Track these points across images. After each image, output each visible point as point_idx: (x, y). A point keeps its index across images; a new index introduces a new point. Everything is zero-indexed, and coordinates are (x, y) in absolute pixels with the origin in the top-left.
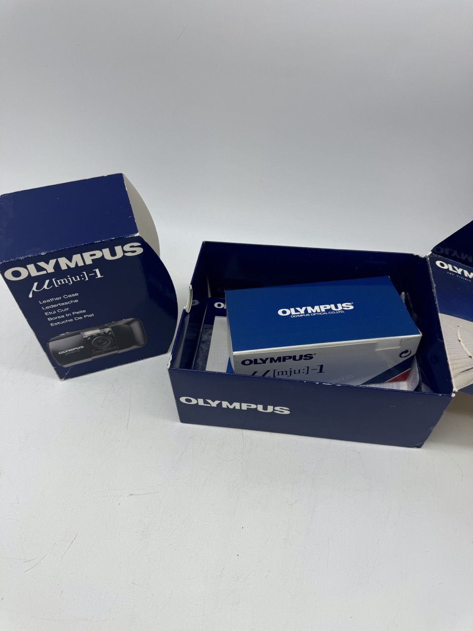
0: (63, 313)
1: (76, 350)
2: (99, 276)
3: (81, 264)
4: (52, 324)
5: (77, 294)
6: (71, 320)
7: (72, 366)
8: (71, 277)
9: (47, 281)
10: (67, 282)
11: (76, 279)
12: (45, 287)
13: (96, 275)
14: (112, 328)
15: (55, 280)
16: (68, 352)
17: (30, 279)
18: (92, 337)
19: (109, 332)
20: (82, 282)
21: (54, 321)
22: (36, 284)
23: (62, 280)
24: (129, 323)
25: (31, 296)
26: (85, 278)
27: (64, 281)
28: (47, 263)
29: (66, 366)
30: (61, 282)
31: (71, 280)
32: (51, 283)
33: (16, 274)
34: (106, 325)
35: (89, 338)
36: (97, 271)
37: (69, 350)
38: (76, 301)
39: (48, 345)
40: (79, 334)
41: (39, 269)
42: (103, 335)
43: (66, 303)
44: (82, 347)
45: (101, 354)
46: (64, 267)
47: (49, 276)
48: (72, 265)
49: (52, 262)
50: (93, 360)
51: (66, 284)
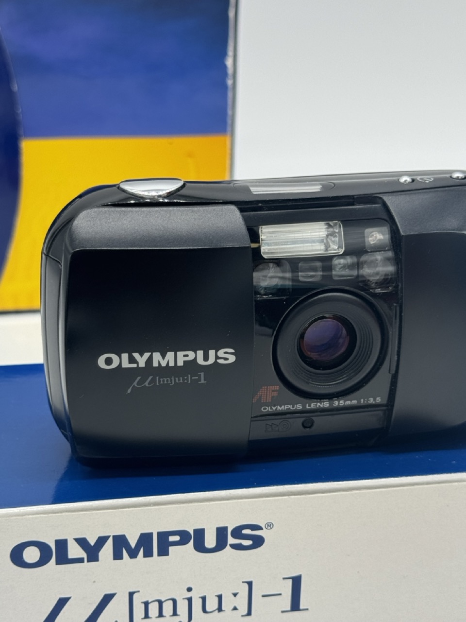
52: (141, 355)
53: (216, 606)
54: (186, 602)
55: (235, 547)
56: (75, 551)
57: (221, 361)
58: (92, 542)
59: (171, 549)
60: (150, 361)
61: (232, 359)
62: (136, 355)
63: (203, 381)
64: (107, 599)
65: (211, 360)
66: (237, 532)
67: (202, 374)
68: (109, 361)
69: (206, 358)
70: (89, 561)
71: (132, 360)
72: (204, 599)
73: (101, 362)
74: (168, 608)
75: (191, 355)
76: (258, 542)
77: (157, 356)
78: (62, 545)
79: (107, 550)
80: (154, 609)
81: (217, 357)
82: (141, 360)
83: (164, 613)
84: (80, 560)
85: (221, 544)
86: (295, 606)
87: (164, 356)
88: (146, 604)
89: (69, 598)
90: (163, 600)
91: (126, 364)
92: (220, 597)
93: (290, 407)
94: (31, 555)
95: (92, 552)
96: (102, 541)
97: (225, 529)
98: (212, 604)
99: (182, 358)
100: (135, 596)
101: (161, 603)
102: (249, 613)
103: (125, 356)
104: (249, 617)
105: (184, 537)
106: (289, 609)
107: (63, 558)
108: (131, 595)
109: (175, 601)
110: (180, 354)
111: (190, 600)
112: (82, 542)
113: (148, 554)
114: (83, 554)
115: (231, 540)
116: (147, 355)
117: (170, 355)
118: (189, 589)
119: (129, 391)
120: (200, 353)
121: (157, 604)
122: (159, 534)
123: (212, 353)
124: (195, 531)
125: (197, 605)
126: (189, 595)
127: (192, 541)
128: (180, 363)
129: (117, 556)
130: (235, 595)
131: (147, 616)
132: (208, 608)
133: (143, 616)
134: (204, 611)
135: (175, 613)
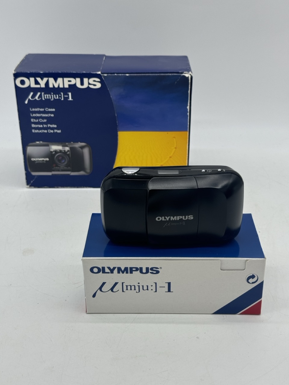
0: (42, 123)
1: (43, 160)
2: (70, 99)
3: (61, 86)
4: (33, 131)
5: (54, 110)
6: (46, 131)
7: (37, 176)
8: (53, 94)
9: (39, 94)
10: (50, 98)
11: (56, 97)
12: (37, 98)
13: (68, 98)
14: (71, 148)
15: (44, 94)
16: (38, 160)
17: (29, 89)
18: (56, 152)
19: (68, 151)
20: (59, 100)
21: (35, 128)
22: (32, 94)
23: (48, 95)
24: (82, 147)
25: (26, 102)
26: (61, 98)
27: (49, 96)
28: (42, 79)
29: (34, 174)
30: (47, 96)
31: (53, 97)
32: (40, 96)
33: (23, 82)
34: (67, 144)
35: (54, 153)
36: (70, 94)
37: (39, 159)
38: (52, 115)
39: (27, 148)
40: (48, 145)
41: (37, 83)
42: (63, 153)
43: (46, 115)
44: (48, 159)
45: (59, 171)
46: (51, 86)
47: (40, 90)
48: (56, 86)
49: (45, 79)
50: (53, 175)
52: (168, 217)
53: (147, 289)
54: (138, 287)
55: (151, 273)
56: (107, 270)
58: (112, 268)
59: (133, 272)
60: (170, 219)
62: (166, 217)
64: (116, 284)
65: (187, 218)
66: (152, 269)
68: (159, 219)
69: (185, 218)
70: (111, 273)
71: (165, 218)
72: (143, 286)
73: (157, 219)
74: (133, 288)
75: (181, 217)
76: (158, 272)
77: (172, 218)
78: (104, 268)
79: (116, 271)
80: (129, 288)
81: (188, 218)
82: (168, 219)
84: (108, 273)
85: (147, 272)
86: (169, 290)
87: (174, 218)
88: (127, 286)
89: (106, 283)
91: (163, 219)
92: (147, 286)
94: (96, 270)
95: (112, 271)
96: (114, 268)
97: (148, 268)
98: (145, 288)
99: (178, 218)
100: (124, 284)
101: (131, 286)
102: (156, 291)
103: (163, 218)
104: (156, 293)
105: (137, 269)
106: (167, 291)
107: (104, 272)
108: (123, 283)
109: (135, 286)
110: (178, 217)
111: (139, 286)
112: (109, 268)
113: (127, 273)
114: (109, 271)
115: (150, 271)
116: (169, 217)
117: (175, 217)
118: (139, 283)
120: (184, 217)
121: (130, 286)
122: (130, 268)
123: (187, 217)
124: (140, 268)
125: (141, 288)
126: (139, 285)
127: (139, 271)
128: (178, 219)
129: (119, 272)
130: (152, 286)
131: (127, 289)
132: (144, 289)
133: (126, 289)
134: (143, 289)
135: (135, 289)
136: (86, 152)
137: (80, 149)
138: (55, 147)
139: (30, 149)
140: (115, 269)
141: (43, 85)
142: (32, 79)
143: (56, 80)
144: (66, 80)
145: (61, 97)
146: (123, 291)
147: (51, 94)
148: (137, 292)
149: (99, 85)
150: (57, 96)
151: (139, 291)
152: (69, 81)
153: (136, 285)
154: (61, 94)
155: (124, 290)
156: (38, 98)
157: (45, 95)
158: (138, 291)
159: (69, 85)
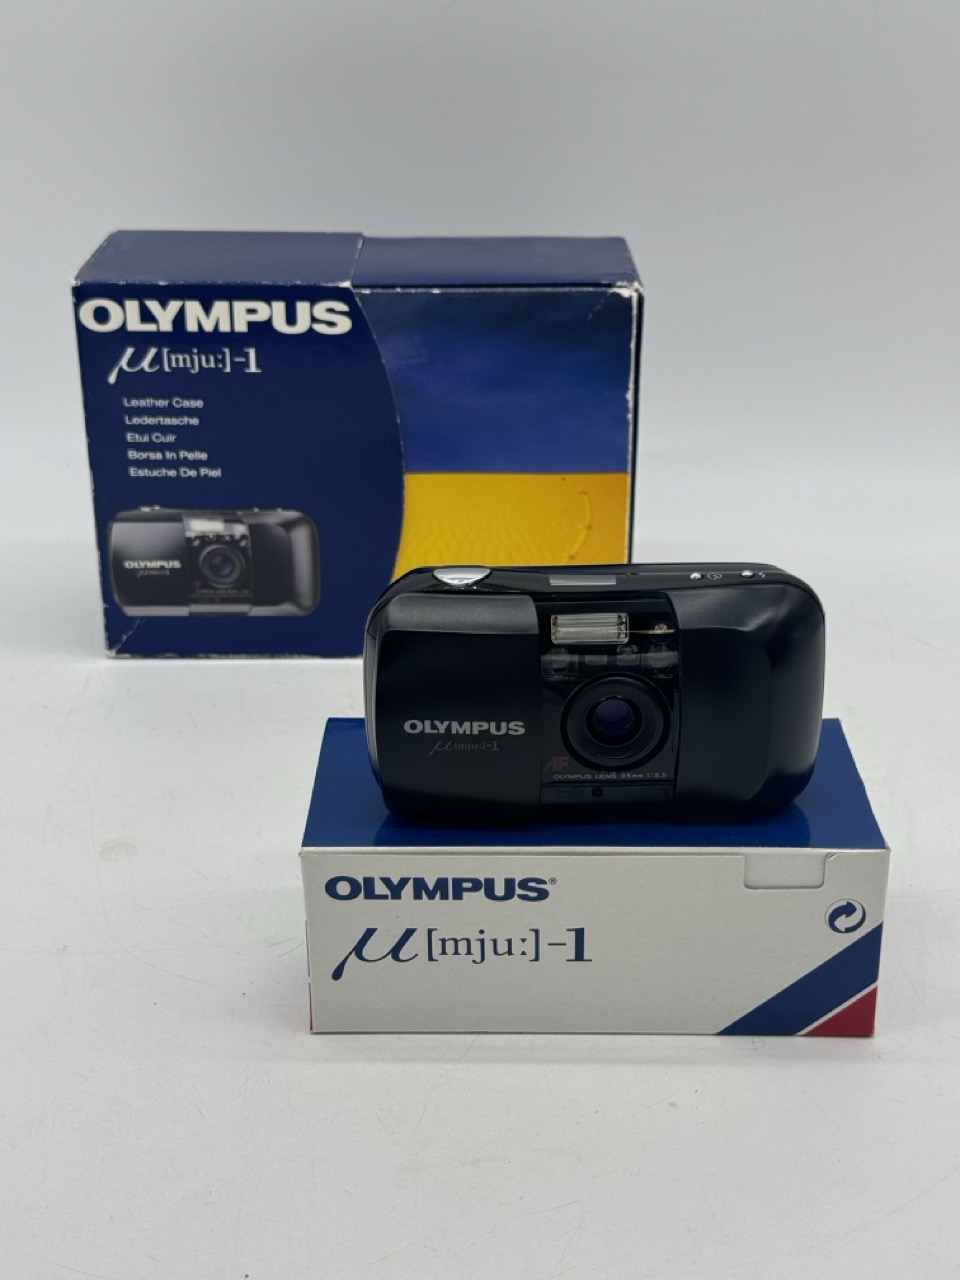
0: (162, 447)
1: (162, 568)
2: (253, 368)
3: (225, 327)
4: (132, 472)
5: (199, 404)
6: (172, 473)
7: (142, 618)
8: (199, 354)
9: (153, 351)
10: (189, 365)
11: (208, 361)
12: (145, 364)
13: (246, 364)
14: (252, 528)
15: (169, 353)
16: (146, 568)
17: (123, 336)
18: (204, 539)
19: (243, 537)
20: (217, 372)
21: (139, 464)
22: (130, 351)
23: (181, 357)
24: (288, 525)
25: (112, 379)
26: (224, 365)
27: (184, 360)
28: (164, 305)
29: (131, 611)
30: (177, 360)
31: (197, 362)
32: (157, 360)
33: (101, 315)
34: (240, 513)
35: (196, 543)
36: (252, 353)
37: (150, 564)
38: (195, 421)
39: (111, 530)
40: (178, 519)
41: (147, 316)
42: (226, 543)
43: (175, 421)
44: (177, 564)
45: (211, 601)
46: (191, 326)
47: (158, 338)
48: (208, 327)
49: (174, 306)
50: (192, 616)
51: (186, 369)
52: (441, 723)
53: (506, 950)
54: (479, 942)
55: (521, 897)
56: (380, 888)
57: (511, 732)
58: (395, 881)
59: (465, 894)
61: (522, 731)
62: (437, 723)
63: (495, 749)
64: (409, 933)
66: (524, 884)
67: (495, 743)
68: (413, 726)
70: (393, 898)
72: (495, 941)
73: (407, 727)
74: (462, 946)
76: (543, 895)
78: (369, 882)
79: (408, 890)
80: (450, 946)
83: (460, 951)
84: (385, 897)
85: (509, 894)
86: (579, 956)
88: (444, 941)
89: (375, 930)
90: (458, 938)
91: (428, 730)
92: (510, 942)
93: (580, 776)
94: (343, 888)
95: (396, 891)
96: (404, 882)
97: (513, 880)
98: (502, 947)
100: (434, 933)
101: (456, 941)
102: (537, 959)
103: (427, 723)
104: (536, 963)
105: (476, 885)
106: (574, 958)
107: (370, 894)
108: (430, 932)
109: (468, 941)
111: (482, 941)
112: (387, 881)
113: (444, 897)
114: (387, 892)
115: (518, 891)
116: (446, 723)
118: (482, 932)
119: (431, 753)
120: (493, 724)
121: (453, 942)
122: (454, 880)
123: (503, 724)
124: (487, 880)
125: (489, 946)
126: (481, 937)
127: (483, 890)
128: (475, 732)
129: (417, 896)
130: (523, 940)
131: (444, 952)
132: (500, 951)
133: (440, 951)
134: (496, 952)
135: (469, 952)
136: (301, 541)
137: (280, 531)
138: (201, 526)
139: (122, 532)
140: (407, 887)
141: (166, 326)
142: (132, 306)
143: (207, 309)
144: (240, 307)
145: (223, 361)
146: (431, 958)
147: (191, 354)
148: (474, 961)
149: (344, 325)
150: (212, 358)
151: (483, 959)
152: (251, 311)
153: (474, 936)
154: (223, 354)
155: (435, 956)
156: (151, 365)
157: (173, 357)
158: (479, 959)
159: (251, 324)
